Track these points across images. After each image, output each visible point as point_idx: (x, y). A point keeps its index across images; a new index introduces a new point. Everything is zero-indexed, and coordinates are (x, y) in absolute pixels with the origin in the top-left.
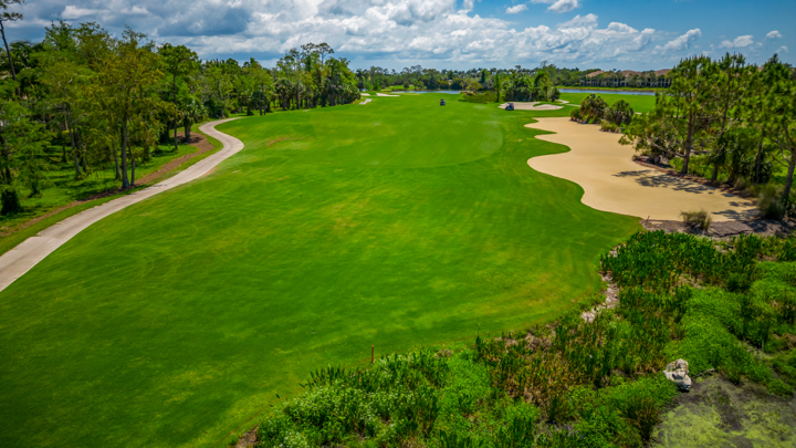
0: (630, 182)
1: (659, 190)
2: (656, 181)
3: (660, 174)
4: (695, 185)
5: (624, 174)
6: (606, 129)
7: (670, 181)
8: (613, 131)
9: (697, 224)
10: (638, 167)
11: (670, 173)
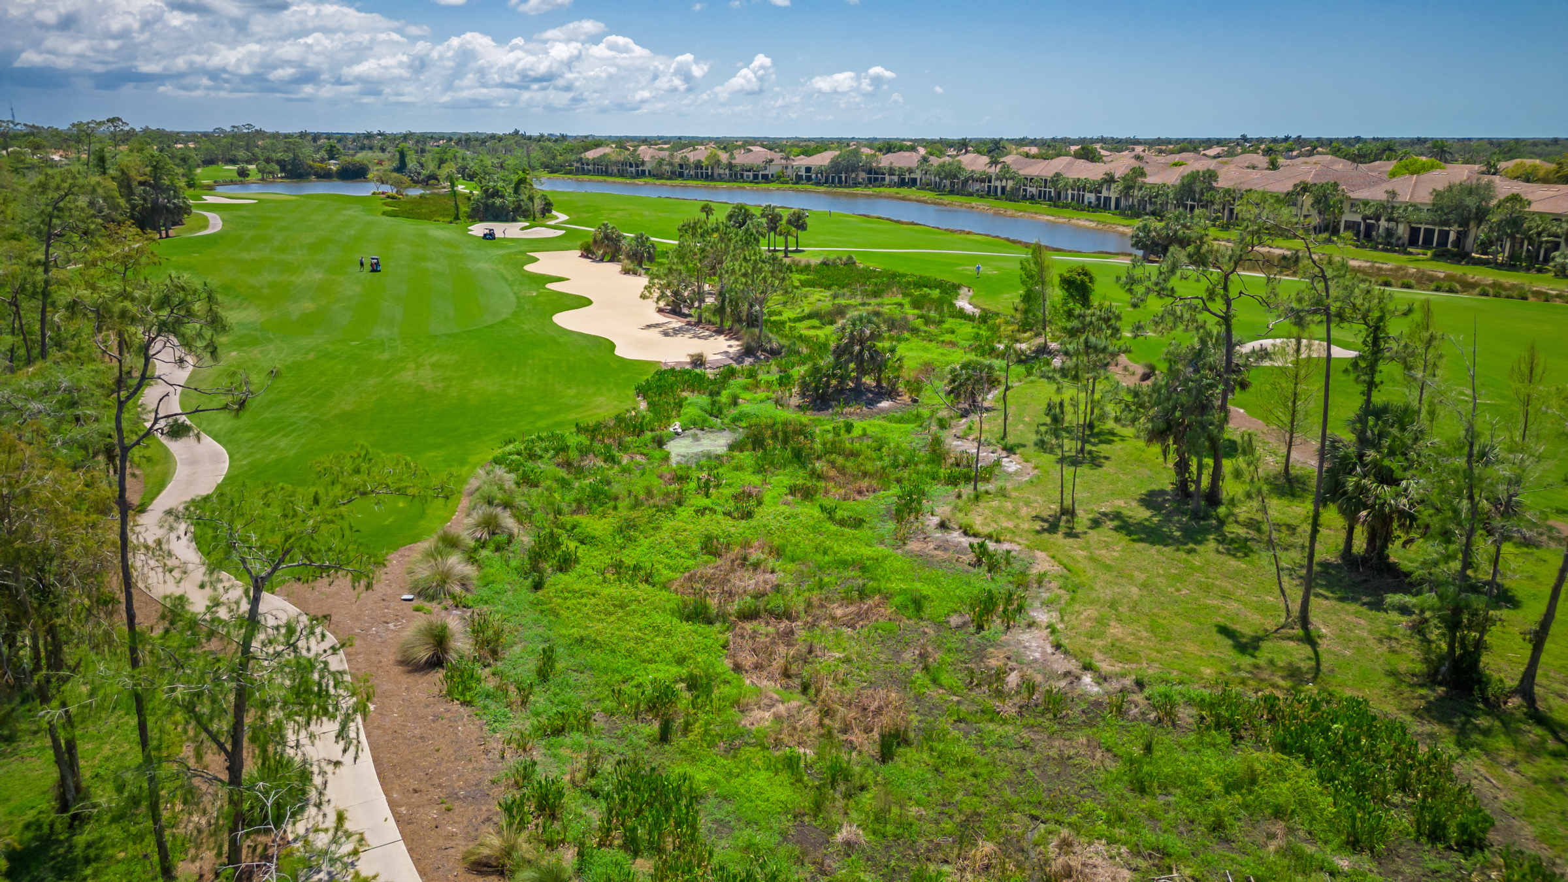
0: (654, 333)
1: (678, 339)
2: (676, 332)
3: (680, 324)
4: (707, 333)
5: (649, 326)
6: (626, 272)
7: (687, 331)
8: (635, 273)
9: (698, 361)
10: (661, 319)
11: (689, 324)
